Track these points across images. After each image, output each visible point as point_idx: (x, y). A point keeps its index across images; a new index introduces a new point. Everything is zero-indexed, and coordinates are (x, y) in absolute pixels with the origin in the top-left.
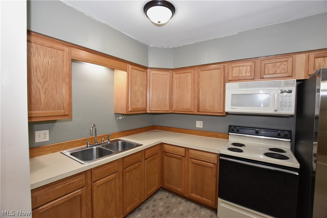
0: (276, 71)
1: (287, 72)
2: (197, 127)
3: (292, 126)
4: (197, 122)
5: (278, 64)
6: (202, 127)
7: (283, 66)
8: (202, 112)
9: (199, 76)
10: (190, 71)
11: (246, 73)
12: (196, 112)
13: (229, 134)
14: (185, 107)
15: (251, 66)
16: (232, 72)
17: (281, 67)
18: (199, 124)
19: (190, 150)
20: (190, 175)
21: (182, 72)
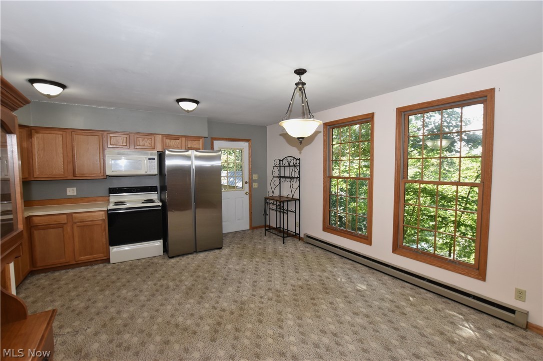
0: (144, 144)
1: (151, 146)
2: (68, 194)
3: (155, 182)
4: (68, 189)
5: (146, 139)
6: (76, 194)
7: (149, 141)
8: (79, 177)
9: (72, 140)
10: (61, 133)
11: (123, 143)
12: (70, 177)
13: (109, 196)
14: (54, 173)
15: (126, 138)
16: (111, 140)
17: (148, 142)
18: (71, 191)
19: (74, 215)
20: (76, 239)
21: (47, 132)
